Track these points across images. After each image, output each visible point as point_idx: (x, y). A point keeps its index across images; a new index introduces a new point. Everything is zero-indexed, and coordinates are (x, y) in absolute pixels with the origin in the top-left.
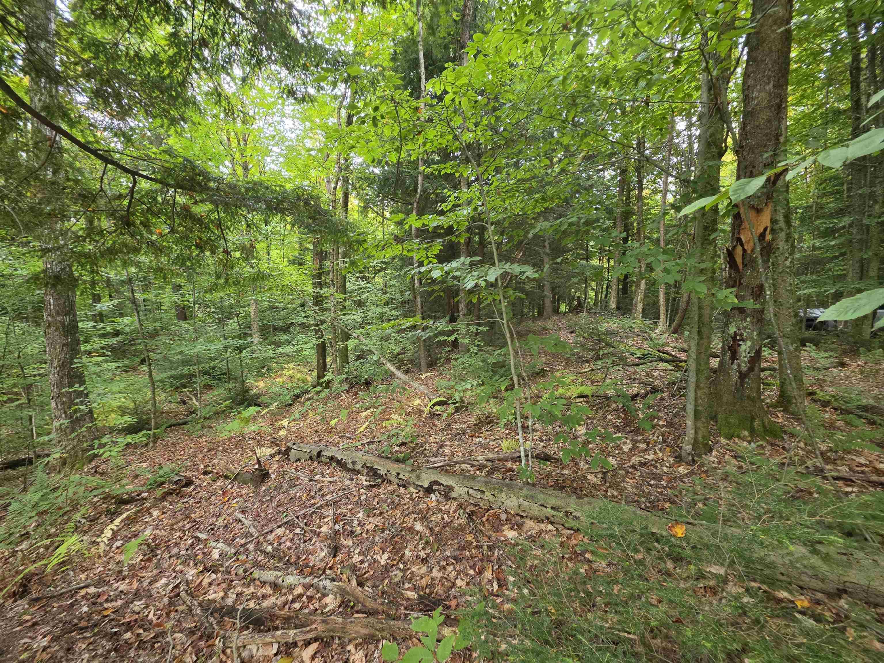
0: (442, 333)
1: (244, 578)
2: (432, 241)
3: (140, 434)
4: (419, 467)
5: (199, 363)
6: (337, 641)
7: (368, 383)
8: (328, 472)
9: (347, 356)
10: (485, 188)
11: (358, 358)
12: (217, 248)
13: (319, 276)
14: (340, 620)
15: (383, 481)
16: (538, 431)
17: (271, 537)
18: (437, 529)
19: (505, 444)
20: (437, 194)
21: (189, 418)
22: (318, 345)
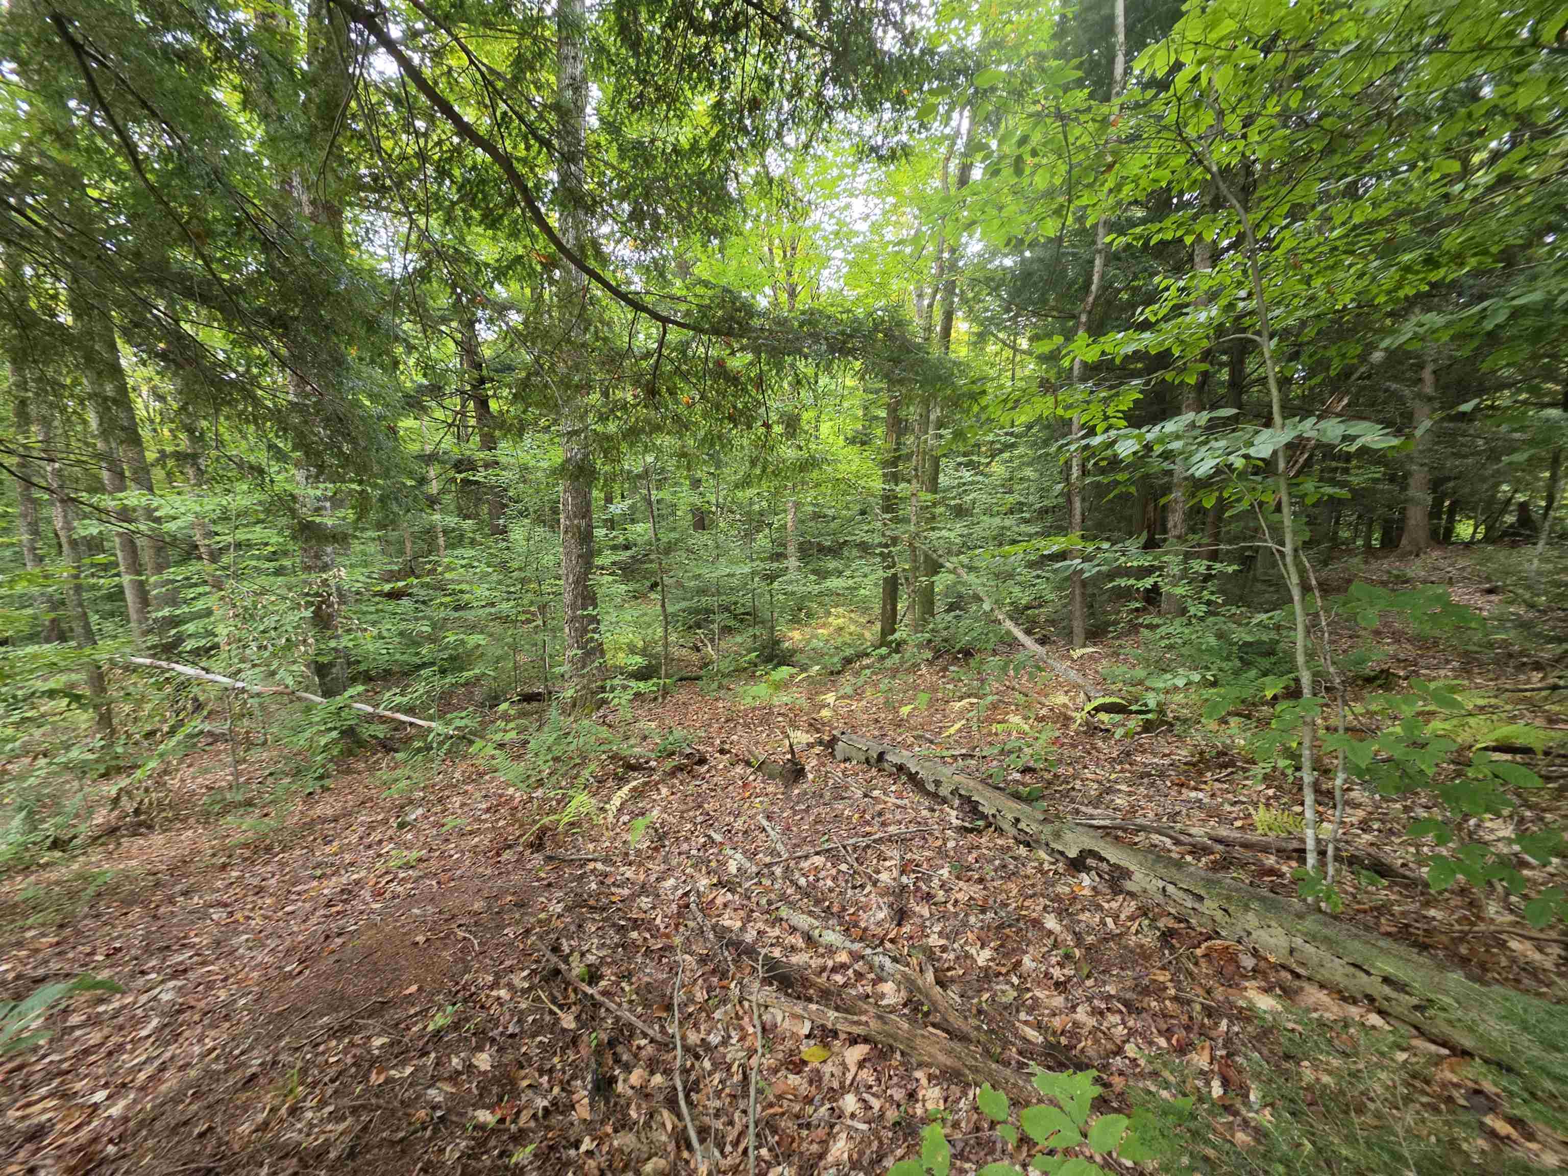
0: (1127, 572)
1: (767, 912)
2: (1121, 384)
3: (650, 682)
4: (1057, 816)
5: (719, 593)
6: (898, 1056)
7: (968, 653)
8: (893, 788)
9: (932, 603)
10: (1261, 258)
11: (951, 608)
12: (755, 419)
13: (894, 463)
14: (906, 1026)
15: (989, 825)
16: (1357, 806)
17: (805, 865)
18: (1090, 939)
19: (1261, 816)
20: (1135, 290)
21: (702, 673)
22: (885, 579)
